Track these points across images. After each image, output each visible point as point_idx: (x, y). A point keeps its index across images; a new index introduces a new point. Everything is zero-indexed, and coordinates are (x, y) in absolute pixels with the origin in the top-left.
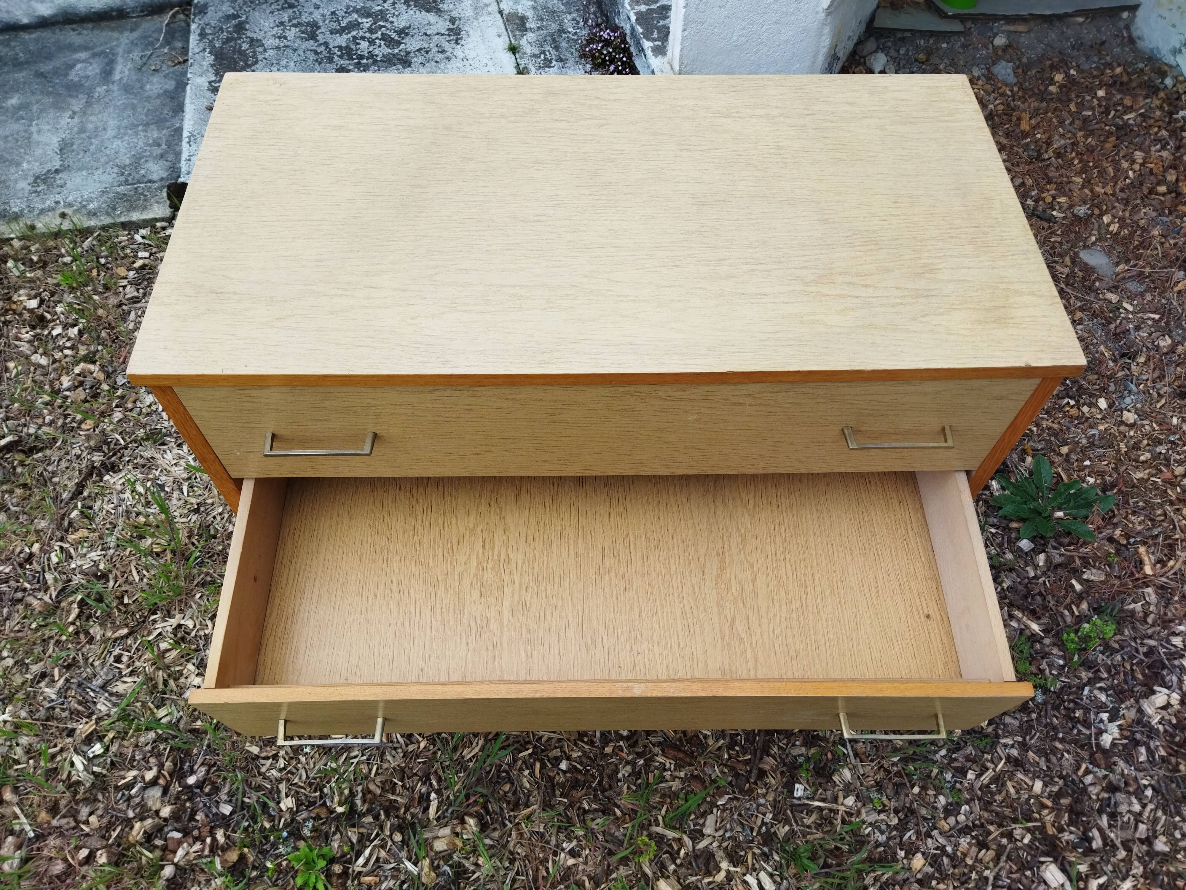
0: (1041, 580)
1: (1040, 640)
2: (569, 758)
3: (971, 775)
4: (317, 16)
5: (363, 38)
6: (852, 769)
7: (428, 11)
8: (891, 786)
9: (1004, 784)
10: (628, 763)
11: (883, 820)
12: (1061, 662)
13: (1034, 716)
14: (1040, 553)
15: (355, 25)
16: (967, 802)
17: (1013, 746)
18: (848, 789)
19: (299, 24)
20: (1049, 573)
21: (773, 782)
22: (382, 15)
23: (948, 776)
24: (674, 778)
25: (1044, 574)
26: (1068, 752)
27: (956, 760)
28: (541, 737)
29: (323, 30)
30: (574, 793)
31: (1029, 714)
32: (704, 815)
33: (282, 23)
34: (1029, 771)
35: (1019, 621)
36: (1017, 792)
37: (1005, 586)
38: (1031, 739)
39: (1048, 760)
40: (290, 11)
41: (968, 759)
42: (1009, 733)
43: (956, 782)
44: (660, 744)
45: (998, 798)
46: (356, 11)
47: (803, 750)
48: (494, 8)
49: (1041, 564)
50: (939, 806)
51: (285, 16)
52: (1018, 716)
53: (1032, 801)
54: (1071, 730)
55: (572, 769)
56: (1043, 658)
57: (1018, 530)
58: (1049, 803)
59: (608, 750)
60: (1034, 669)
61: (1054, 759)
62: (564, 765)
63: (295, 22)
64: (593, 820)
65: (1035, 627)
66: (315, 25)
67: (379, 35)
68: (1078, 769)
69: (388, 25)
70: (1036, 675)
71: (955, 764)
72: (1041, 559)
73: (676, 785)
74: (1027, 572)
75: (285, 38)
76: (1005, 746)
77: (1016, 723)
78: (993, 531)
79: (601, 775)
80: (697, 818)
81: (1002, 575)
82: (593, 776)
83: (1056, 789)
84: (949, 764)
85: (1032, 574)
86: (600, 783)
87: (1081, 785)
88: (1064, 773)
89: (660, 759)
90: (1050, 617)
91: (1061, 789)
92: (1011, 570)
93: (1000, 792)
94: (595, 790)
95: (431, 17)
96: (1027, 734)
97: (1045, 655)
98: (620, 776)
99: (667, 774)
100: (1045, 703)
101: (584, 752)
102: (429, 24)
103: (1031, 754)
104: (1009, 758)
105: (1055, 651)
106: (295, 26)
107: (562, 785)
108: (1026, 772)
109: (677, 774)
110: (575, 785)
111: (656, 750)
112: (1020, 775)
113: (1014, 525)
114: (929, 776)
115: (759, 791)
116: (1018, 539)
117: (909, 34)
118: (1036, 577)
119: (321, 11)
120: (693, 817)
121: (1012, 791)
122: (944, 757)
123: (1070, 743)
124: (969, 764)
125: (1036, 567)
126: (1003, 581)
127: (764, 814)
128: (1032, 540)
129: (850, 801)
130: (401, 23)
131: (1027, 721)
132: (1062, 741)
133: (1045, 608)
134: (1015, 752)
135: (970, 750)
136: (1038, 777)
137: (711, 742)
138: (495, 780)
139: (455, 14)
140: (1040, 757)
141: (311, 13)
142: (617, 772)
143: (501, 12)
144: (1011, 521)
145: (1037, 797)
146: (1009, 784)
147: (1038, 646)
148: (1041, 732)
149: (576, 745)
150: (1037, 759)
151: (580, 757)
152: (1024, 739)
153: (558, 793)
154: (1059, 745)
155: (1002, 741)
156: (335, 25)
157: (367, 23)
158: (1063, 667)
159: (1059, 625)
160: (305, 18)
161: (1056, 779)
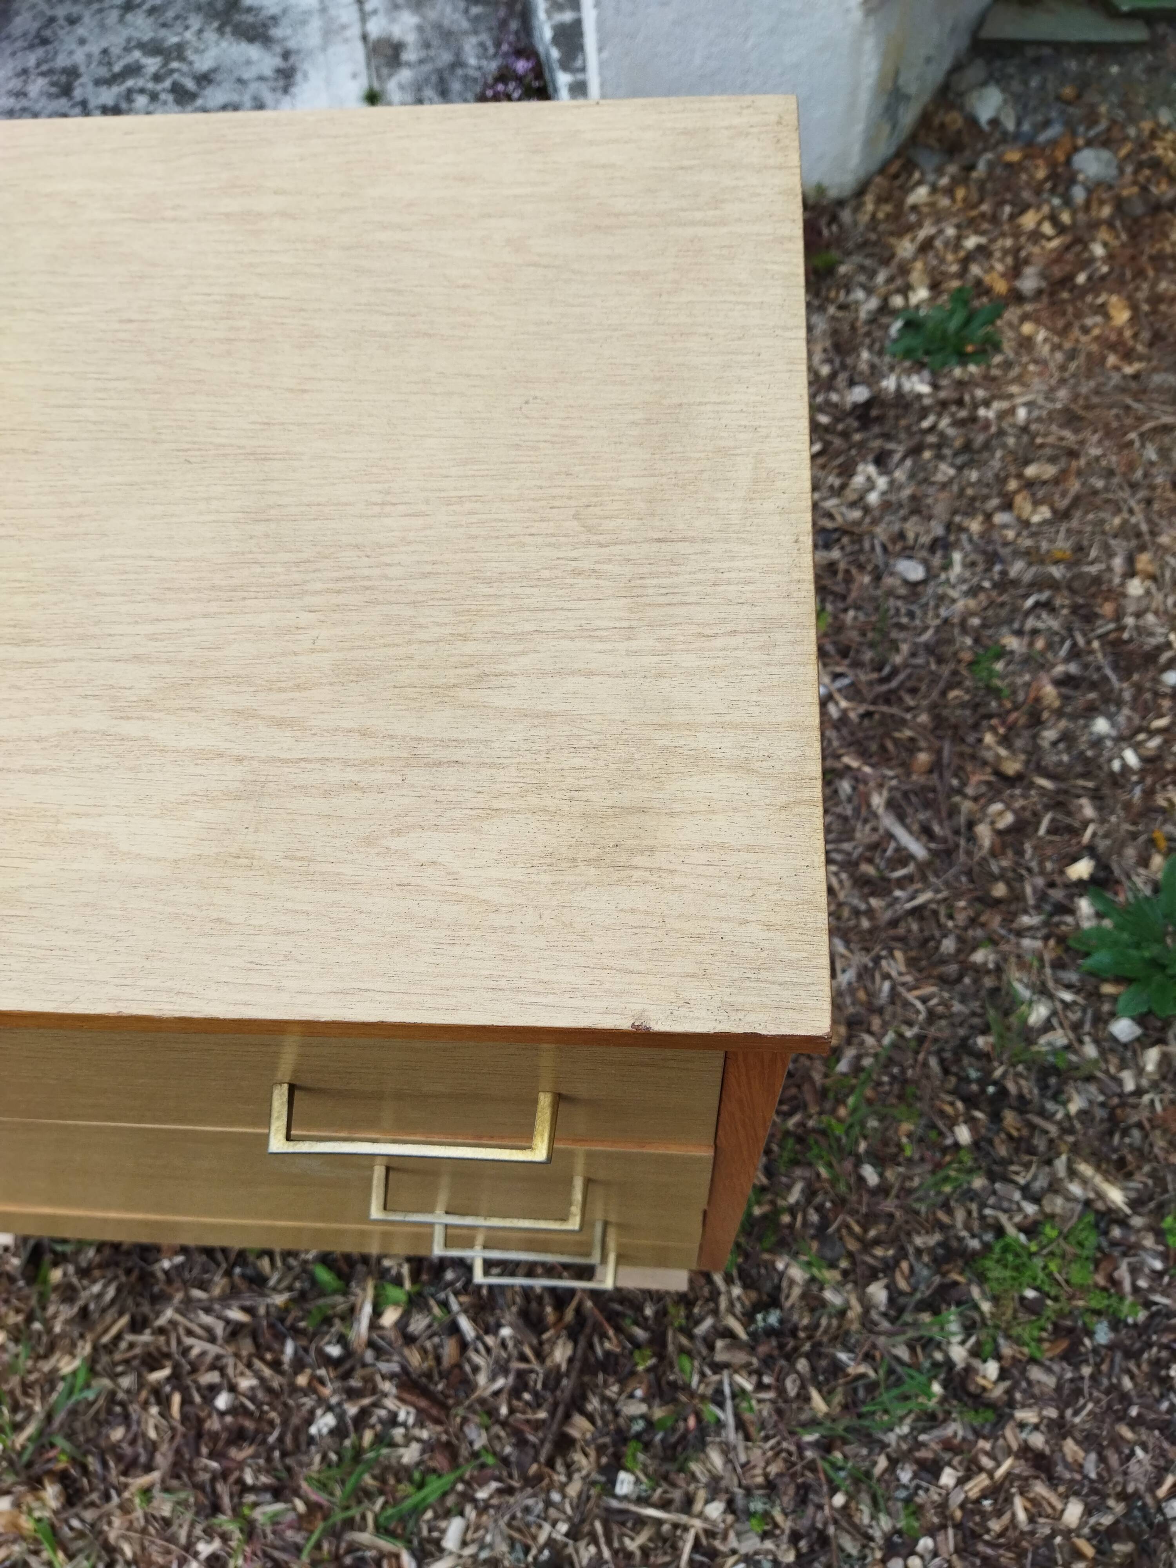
0: (1146, 1098)
1: (1123, 1222)
2: (233, 1388)
3: (948, 1477)
4: (79, 57)
5: (142, 91)
6: (727, 1450)
7: (251, 40)
8: (791, 1490)
9: (1009, 1500)
10: (330, 1408)
11: (768, 1552)
12: (1158, 1265)
13: (1086, 1371)
14: (1153, 1045)
15: (134, 70)
16: (931, 1532)
17: (1036, 1427)
18: (715, 1489)
19: (51, 72)
20: (1164, 1085)
21: (584, 1461)
22: (179, 51)
23: (905, 1475)
24: (409, 1439)
25: (1155, 1086)
26: (1145, 1448)
27: (923, 1445)
28: (190, 1348)
29: (82, 80)
30: (233, 1452)
31: (1076, 1367)
32: (447, 1514)
33: (25, 72)
34: (1060, 1479)
35: (1085, 1182)
36: (1032, 1520)
37: (1073, 1108)
38: (1076, 1413)
39: (1102, 1459)
40: (40, 52)
41: (948, 1445)
42: (1035, 1399)
43: (918, 1487)
44: (391, 1377)
45: (995, 1525)
46: (141, 46)
47: (643, 1408)
48: (355, 31)
49: (1150, 1067)
50: (877, 1534)
51: (31, 59)
52: (1056, 1368)
53: (1058, 1540)
54: (1159, 1400)
55: (235, 1410)
56: (1125, 1254)
57: (1114, 999)
58: (1089, 1550)
59: (302, 1380)
60: (1100, 1280)
61: (1114, 1459)
62: (222, 1401)
63: (44, 68)
64: (255, 1505)
65: (1116, 1196)
66: (73, 73)
67: (167, 84)
68: (1159, 1483)
69: (184, 67)
70: (1104, 1289)
71: (922, 1454)
72: (1152, 1058)
73: (410, 1455)
74: (1120, 1082)
75: (25, 95)
76: (1022, 1426)
77: (1050, 1381)
78: (1068, 997)
79: (285, 1423)
80: (436, 1517)
81: (1070, 1089)
82: (271, 1423)
83: (1107, 1520)
84: (910, 1451)
85: (1130, 1086)
86: (281, 1439)
87: (1159, 1518)
88: (1130, 1489)
89: (390, 1403)
90: (1152, 1175)
91: (1117, 1522)
92: (1090, 1078)
93: (999, 1514)
94: (272, 1449)
95: (253, 51)
96: (1068, 1405)
97: (1130, 1249)
98: (313, 1430)
99: (398, 1433)
100: (1111, 1347)
101: (262, 1379)
102: (248, 62)
103: (1070, 1447)
104: (1025, 1451)
105: (1149, 1241)
106: (43, 74)
107: (214, 1437)
108: (1053, 1481)
109: (417, 1432)
110: (239, 1437)
111: (387, 1386)
112: (1040, 1489)
113: (1108, 989)
114: (868, 1474)
115: (555, 1477)
116: (1113, 1015)
117: (1047, 51)
118: (1139, 1092)
119: (87, 48)
120: (429, 1515)
121: (1022, 1516)
122: (903, 1438)
123: (1151, 1428)
124: (947, 1456)
125: (1140, 1071)
126: (1069, 1100)
127: (554, 1525)
128: (1140, 1020)
129: (715, 1510)
130: (203, 64)
131: (1072, 1380)
132: (1134, 1424)
133: (1143, 1155)
134: (1038, 1440)
135: (955, 1429)
136: (1077, 1494)
137: (482, 1379)
138: (103, 1416)
139: (292, 44)
140: (1087, 1451)
141: (71, 53)
142: (310, 1420)
143: (365, 37)
144: (1106, 980)
145: (1068, 1533)
146: (1019, 1504)
147: (1117, 1232)
148: (1097, 1402)
149: (249, 1365)
150: (1081, 1454)
151: (252, 1389)
152: (1062, 1416)
153: (204, 1450)
154: (1127, 1433)
155: (1020, 1415)
156: (103, 72)
157: (152, 64)
158: (1160, 1274)
159: (1165, 1191)
160: (62, 61)
161: (1111, 1502)
